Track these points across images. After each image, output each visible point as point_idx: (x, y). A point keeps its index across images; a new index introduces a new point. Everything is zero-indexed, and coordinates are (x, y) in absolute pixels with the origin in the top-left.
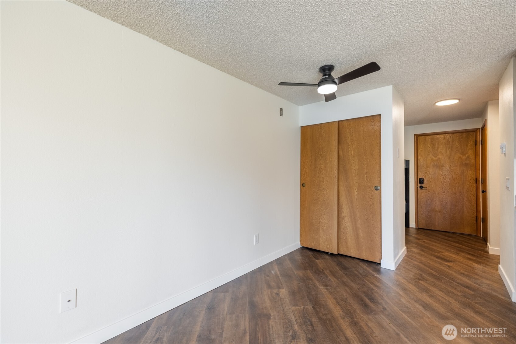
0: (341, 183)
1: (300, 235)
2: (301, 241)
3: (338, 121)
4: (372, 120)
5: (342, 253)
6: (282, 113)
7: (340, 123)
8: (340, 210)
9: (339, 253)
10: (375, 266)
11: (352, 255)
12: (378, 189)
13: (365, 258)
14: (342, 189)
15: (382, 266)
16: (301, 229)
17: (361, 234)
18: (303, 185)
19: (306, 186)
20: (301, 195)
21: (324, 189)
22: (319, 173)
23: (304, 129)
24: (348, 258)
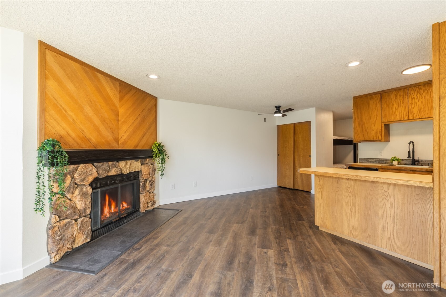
0: (295, 154)
1: (277, 180)
2: (277, 183)
3: (294, 123)
4: (308, 123)
5: (296, 188)
6: (266, 120)
7: (295, 124)
8: (295, 167)
9: (295, 188)
10: (309, 193)
11: (300, 189)
12: (310, 156)
13: (305, 190)
14: (296, 157)
15: (311, 193)
16: (277, 177)
17: (304, 179)
18: (278, 155)
19: (280, 156)
20: (277, 160)
21: (287, 157)
22: (285, 149)
23: (279, 126)
24: (298, 191)
